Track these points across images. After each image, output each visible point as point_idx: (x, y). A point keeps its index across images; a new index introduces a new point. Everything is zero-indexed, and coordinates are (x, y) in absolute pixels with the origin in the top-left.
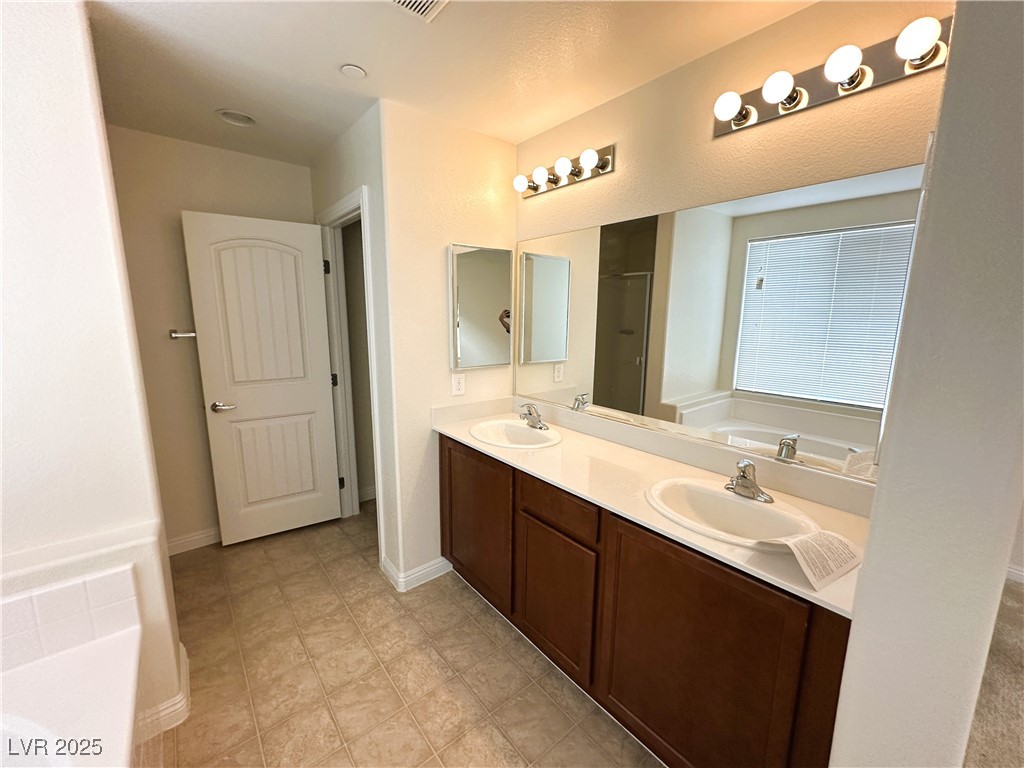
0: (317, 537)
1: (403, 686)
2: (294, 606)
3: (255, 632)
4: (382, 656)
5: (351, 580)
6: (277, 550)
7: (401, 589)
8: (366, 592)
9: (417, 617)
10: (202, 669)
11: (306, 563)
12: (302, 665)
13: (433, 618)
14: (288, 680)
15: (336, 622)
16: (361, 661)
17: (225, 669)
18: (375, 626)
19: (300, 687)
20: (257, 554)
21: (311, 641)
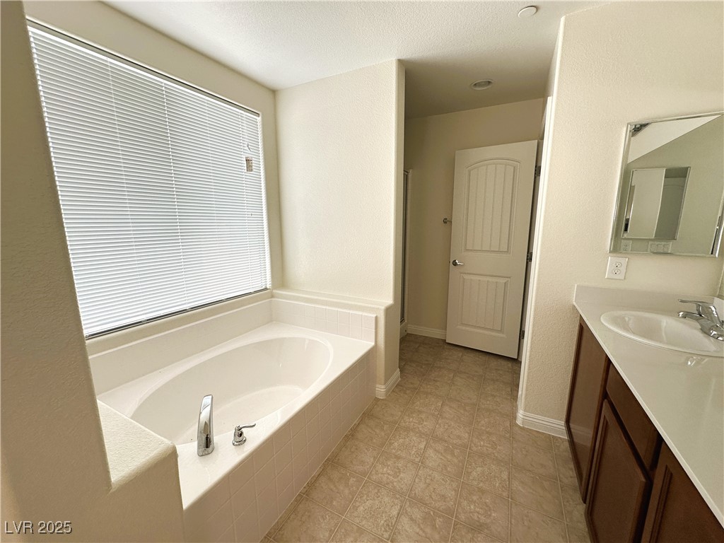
0: (494, 363)
1: (470, 470)
2: (453, 388)
3: (429, 386)
4: (472, 445)
5: (492, 395)
6: (469, 357)
7: (519, 422)
8: (495, 407)
9: (515, 445)
10: (401, 386)
11: (476, 372)
12: (433, 415)
13: (526, 455)
14: (423, 416)
15: (465, 410)
16: (459, 437)
17: (408, 392)
18: (484, 428)
19: (425, 423)
20: (458, 354)
21: (446, 408)
